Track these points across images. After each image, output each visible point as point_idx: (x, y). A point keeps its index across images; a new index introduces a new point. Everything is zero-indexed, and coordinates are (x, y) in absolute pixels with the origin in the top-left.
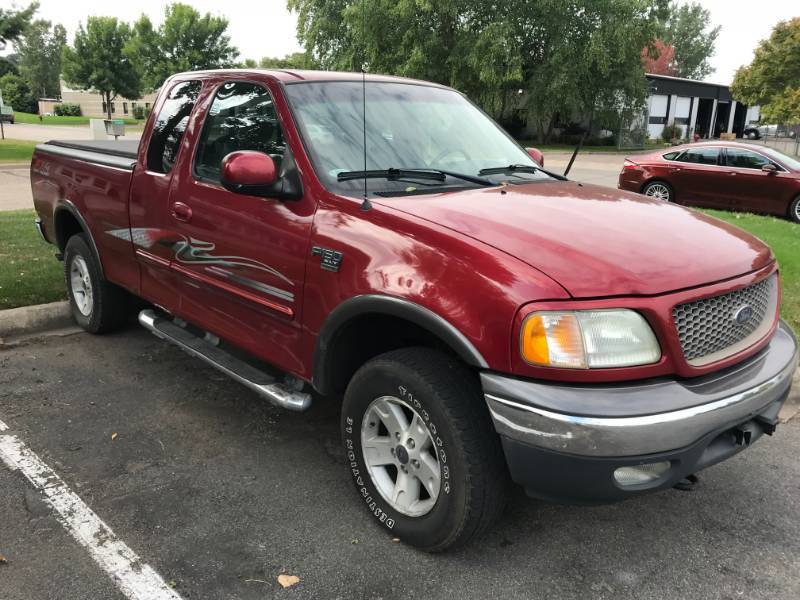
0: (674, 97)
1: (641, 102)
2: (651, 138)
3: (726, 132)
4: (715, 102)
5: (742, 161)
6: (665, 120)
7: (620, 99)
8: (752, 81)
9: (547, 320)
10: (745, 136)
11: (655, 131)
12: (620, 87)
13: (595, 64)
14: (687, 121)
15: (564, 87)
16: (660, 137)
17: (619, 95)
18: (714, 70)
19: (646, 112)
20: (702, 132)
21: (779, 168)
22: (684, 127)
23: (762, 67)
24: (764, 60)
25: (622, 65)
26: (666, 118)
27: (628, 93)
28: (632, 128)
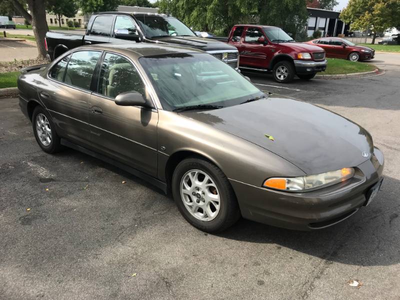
0: (318, 18)
1: (305, 21)
2: (309, 36)
3: (341, 33)
4: (336, 19)
5: (337, 43)
6: (314, 28)
7: (297, 20)
8: (348, 13)
9: (301, 54)
10: (349, 36)
11: (310, 33)
12: (297, 15)
13: (287, 5)
14: (324, 29)
15: (275, 15)
16: (312, 36)
17: (296, 18)
18: (338, 4)
19: (307, 25)
20: (330, 34)
21: (346, 45)
22: (323, 31)
23: (352, 8)
24: (353, 5)
25: (298, 5)
26: (315, 27)
27: (300, 17)
28: (301, 32)
